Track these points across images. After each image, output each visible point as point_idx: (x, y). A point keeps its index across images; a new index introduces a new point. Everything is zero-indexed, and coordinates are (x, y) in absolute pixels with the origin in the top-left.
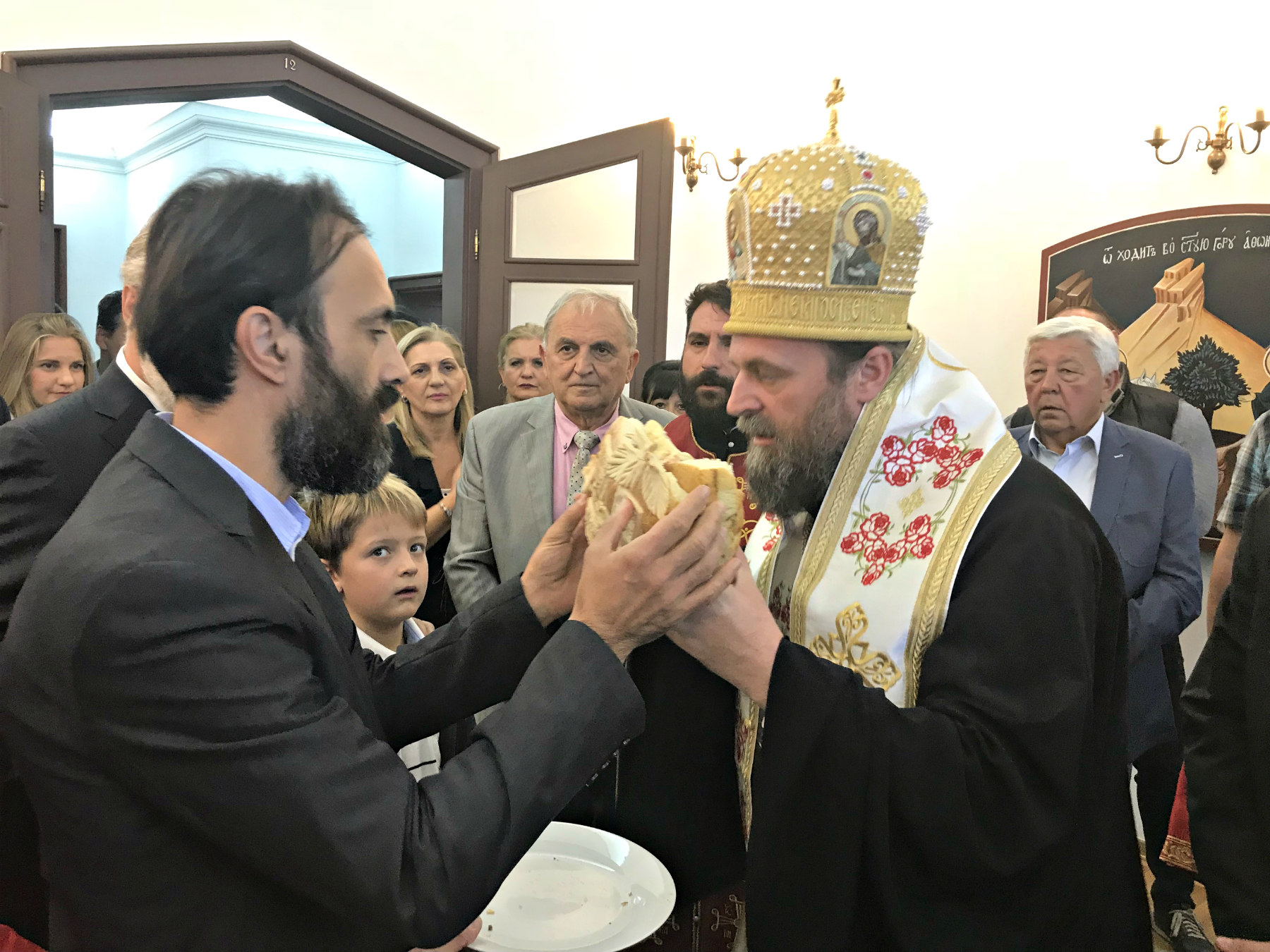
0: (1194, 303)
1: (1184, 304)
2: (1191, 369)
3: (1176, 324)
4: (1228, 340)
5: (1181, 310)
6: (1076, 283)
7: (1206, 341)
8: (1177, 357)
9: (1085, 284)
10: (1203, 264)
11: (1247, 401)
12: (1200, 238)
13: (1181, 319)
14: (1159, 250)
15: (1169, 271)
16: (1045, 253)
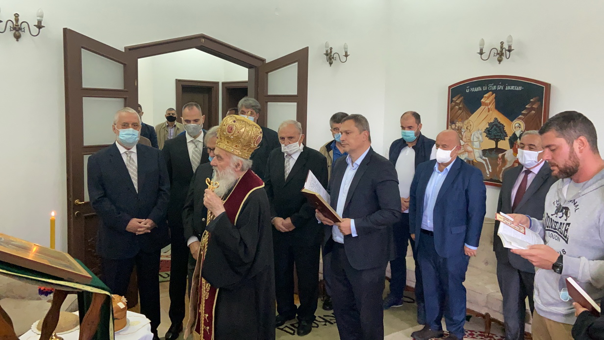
0: (492, 106)
1: (489, 107)
2: (492, 128)
3: (487, 113)
4: (502, 119)
5: (489, 108)
6: (459, 98)
7: (496, 119)
8: (488, 124)
9: (461, 99)
10: (494, 94)
11: (507, 138)
12: (494, 85)
13: (489, 112)
14: (482, 89)
15: (485, 95)
16: (450, 87)
